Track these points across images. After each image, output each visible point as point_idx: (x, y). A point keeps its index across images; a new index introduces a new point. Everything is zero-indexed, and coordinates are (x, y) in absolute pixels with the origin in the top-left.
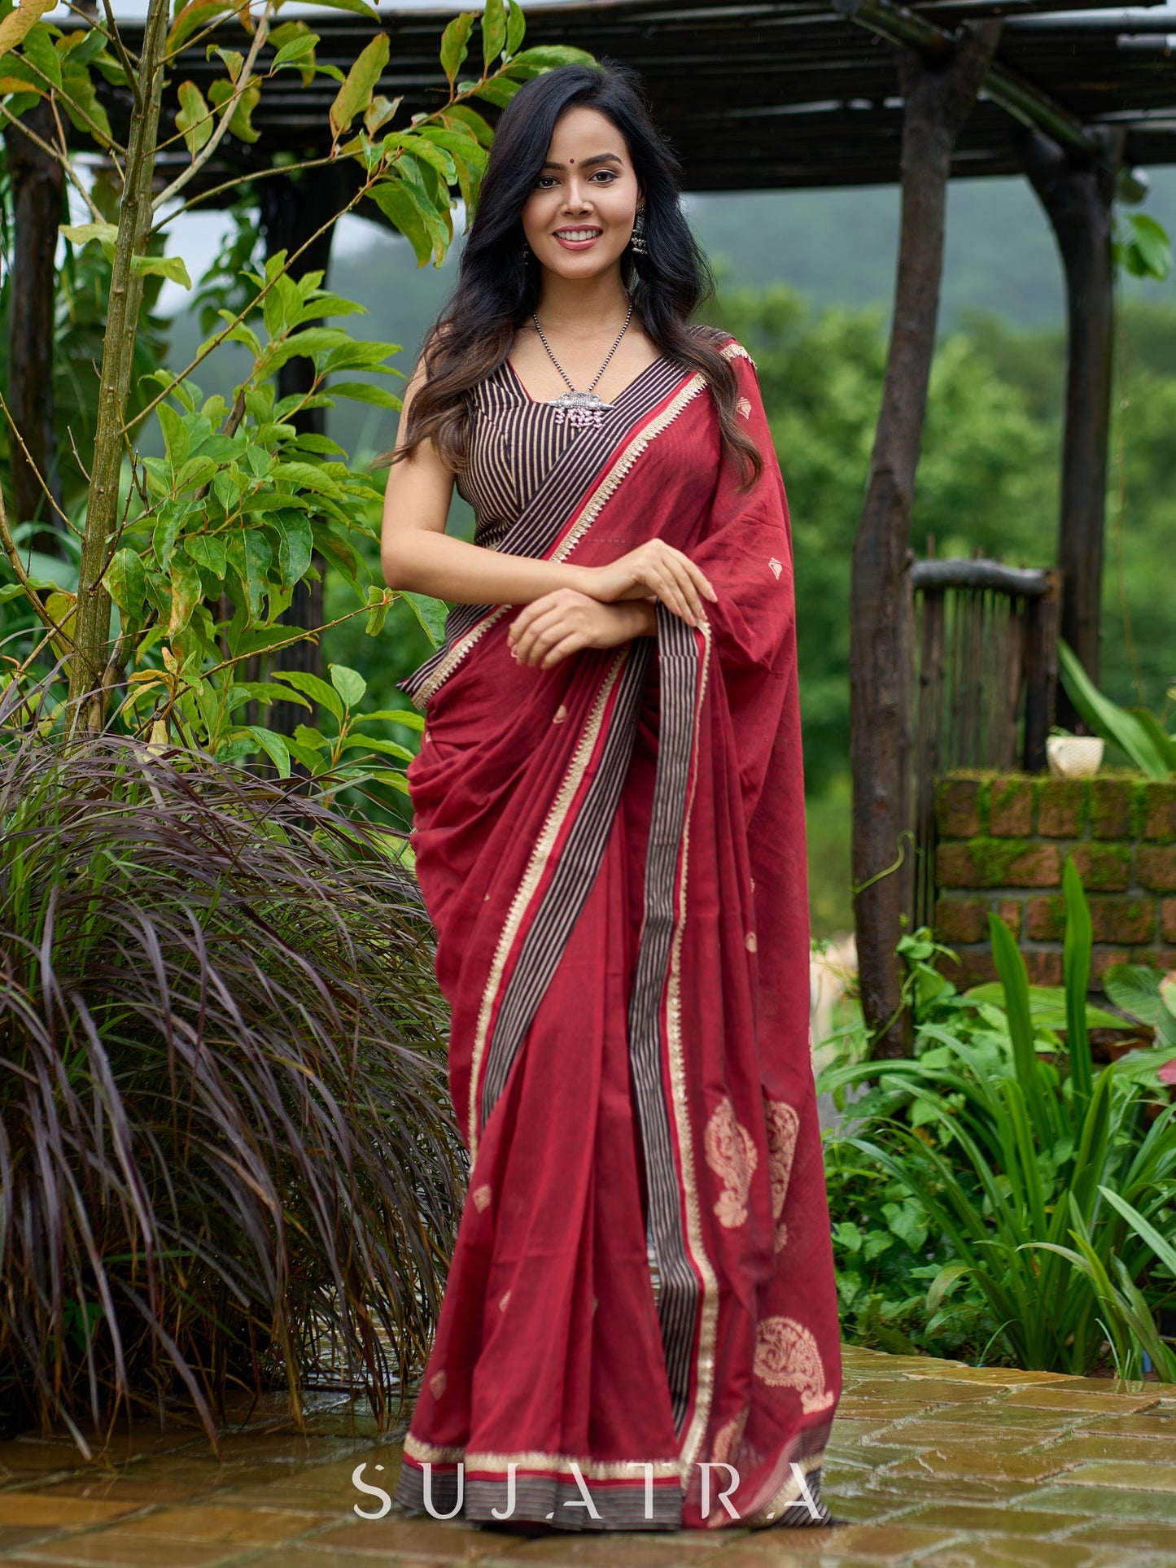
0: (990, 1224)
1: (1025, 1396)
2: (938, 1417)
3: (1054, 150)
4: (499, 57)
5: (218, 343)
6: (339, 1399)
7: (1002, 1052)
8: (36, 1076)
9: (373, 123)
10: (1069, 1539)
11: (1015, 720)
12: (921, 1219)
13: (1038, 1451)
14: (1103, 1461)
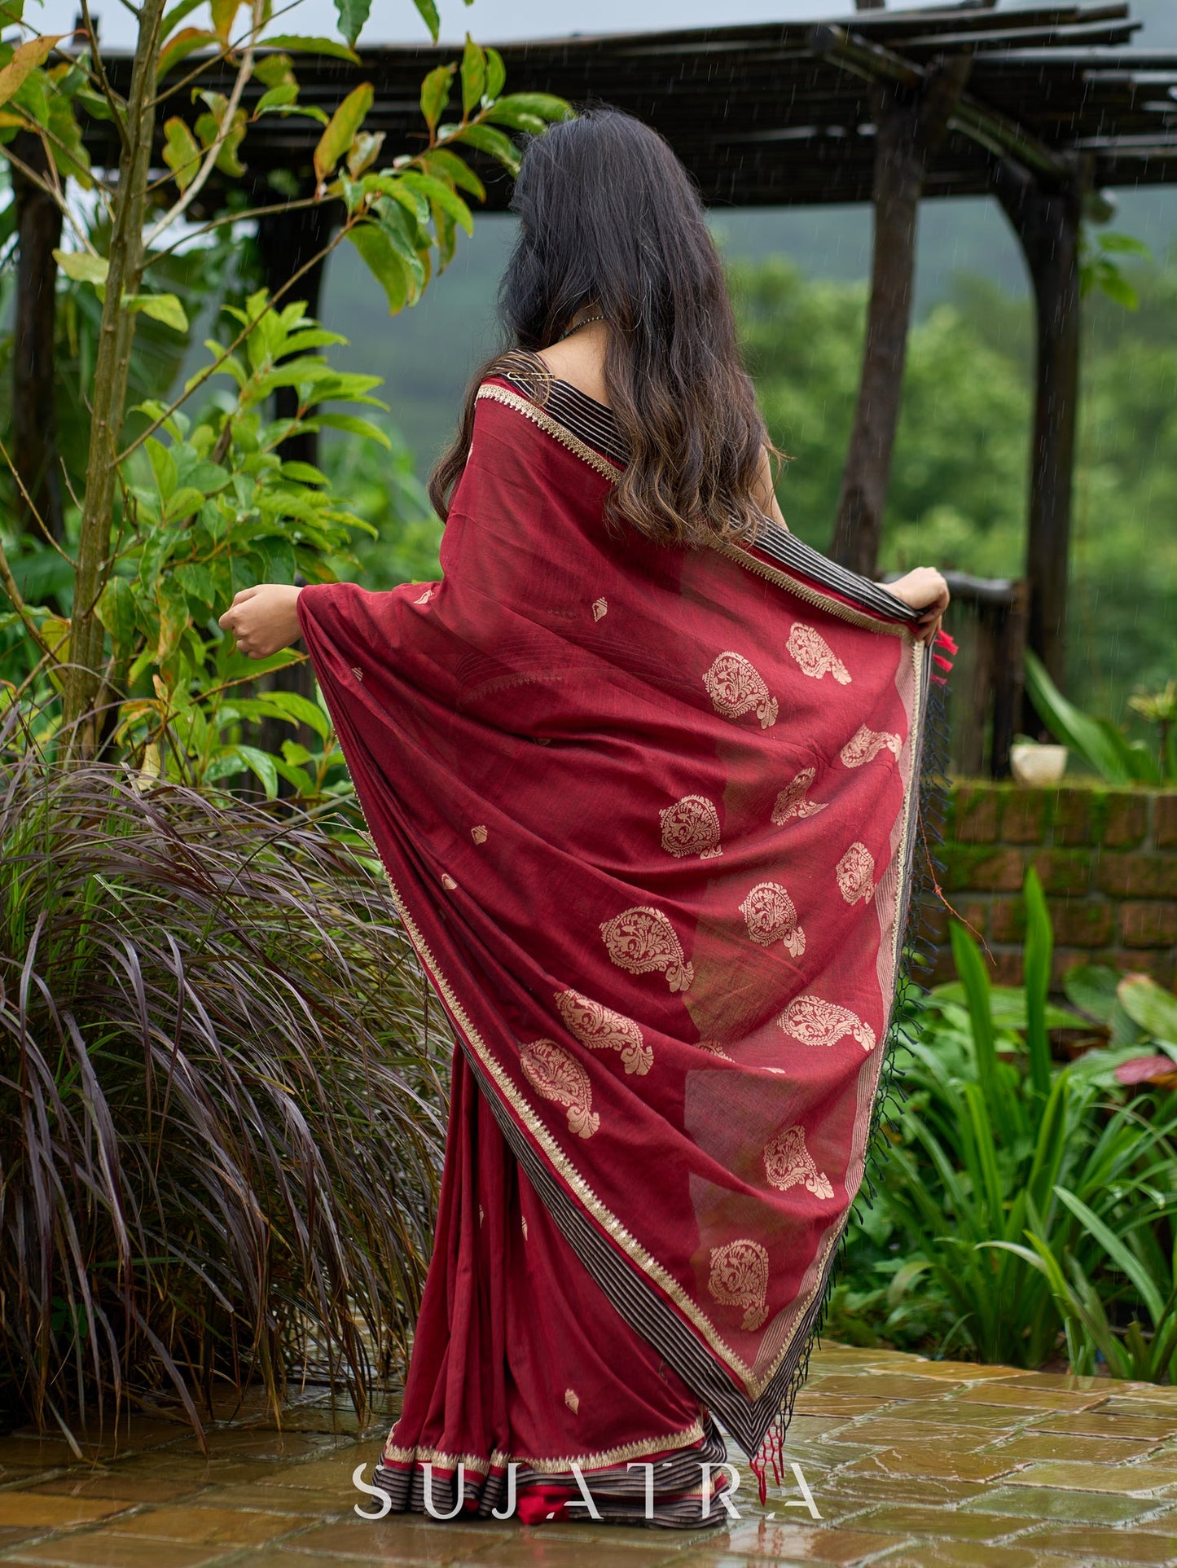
0: (950, 1217)
1: (979, 1392)
2: (896, 1414)
3: (1023, 175)
4: (479, 103)
5: (204, 379)
6: (324, 1393)
7: (965, 1052)
8: (31, 1092)
9: (355, 163)
10: (1015, 1543)
11: (981, 724)
12: (885, 1213)
13: (991, 1450)
14: (1051, 1461)
